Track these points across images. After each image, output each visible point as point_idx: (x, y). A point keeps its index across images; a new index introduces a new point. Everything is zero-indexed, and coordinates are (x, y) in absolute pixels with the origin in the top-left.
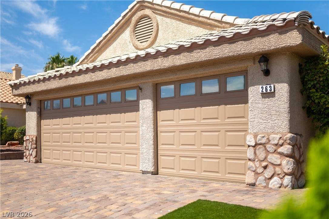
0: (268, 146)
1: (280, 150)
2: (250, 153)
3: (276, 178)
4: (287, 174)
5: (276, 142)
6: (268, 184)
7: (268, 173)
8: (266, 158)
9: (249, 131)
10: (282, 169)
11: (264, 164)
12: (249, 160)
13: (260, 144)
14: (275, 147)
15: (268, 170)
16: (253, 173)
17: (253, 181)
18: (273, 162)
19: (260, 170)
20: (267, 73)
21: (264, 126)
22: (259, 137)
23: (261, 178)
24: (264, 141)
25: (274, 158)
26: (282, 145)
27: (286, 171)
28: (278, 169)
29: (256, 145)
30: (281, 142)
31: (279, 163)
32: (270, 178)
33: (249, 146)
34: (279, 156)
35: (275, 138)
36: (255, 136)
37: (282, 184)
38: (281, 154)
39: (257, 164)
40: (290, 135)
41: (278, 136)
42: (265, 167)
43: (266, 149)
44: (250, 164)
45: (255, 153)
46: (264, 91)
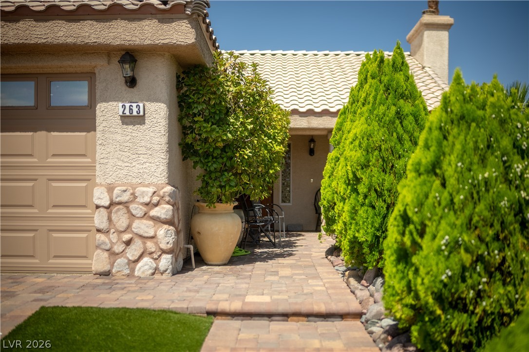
0: (132, 207)
1: (154, 212)
2: (100, 219)
3: (146, 260)
4: (164, 252)
5: (147, 199)
6: (133, 270)
7: (133, 252)
8: (129, 227)
9: (98, 181)
10: (157, 244)
11: (126, 237)
12: (99, 231)
13: (120, 203)
14: (144, 209)
15: (133, 247)
16: (106, 254)
17: (107, 268)
18: (141, 232)
19: (119, 248)
20: (132, 82)
21: (124, 172)
22: (116, 191)
23: (121, 261)
24: (125, 197)
25: (144, 227)
26: (156, 205)
27: (163, 246)
28: (150, 246)
29: (112, 204)
30: (155, 199)
31: (152, 234)
32: (137, 261)
33: (98, 207)
34: (151, 223)
35: (145, 194)
36: (110, 189)
37: (156, 269)
38: (156, 219)
39: (114, 237)
40: (169, 189)
41: (151, 190)
42: (128, 243)
43: (129, 211)
44: (101, 237)
45: (110, 219)
46: (127, 112)
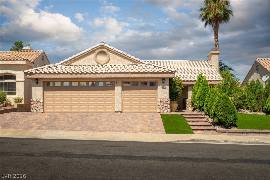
0: (164, 102)
1: (167, 103)
2: (159, 104)
3: (166, 110)
4: (169, 109)
5: (166, 101)
6: (164, 112)
7: (164, 109)
8: (163, 105)
9: (158, 98)
10: (168, 108)
11: (163, 106)
12: (158, 106)
13: (162, 101)
14: (166, 102)
15: (164, 108)
16: (160, 109)
17: (160, 111)
18: (165, 106)
19: (162, 108)
20: (163, 83)
21: (162, 96)
22: (161, 99)
23: (162, 110)
24: (163, 100)
25: (166, 105)
26: (168, 101)
27: (169, 108)
28: (167, 108)
29: (161, 101)
30: (167, 101)
31: (167, 106)
32: (164, 110)
33: (158, 102)
34: (167, 104)
35: (166, 100)
36: (160, 99)
37: (167, 111)
38: (168, 104)
39: (161, 107)
40: (169, 99)
41: (167, 99)
42: (163, 107)
43: (163, 102)
44: (159, 106)
45: (160, 104)
46: (163, 87)
